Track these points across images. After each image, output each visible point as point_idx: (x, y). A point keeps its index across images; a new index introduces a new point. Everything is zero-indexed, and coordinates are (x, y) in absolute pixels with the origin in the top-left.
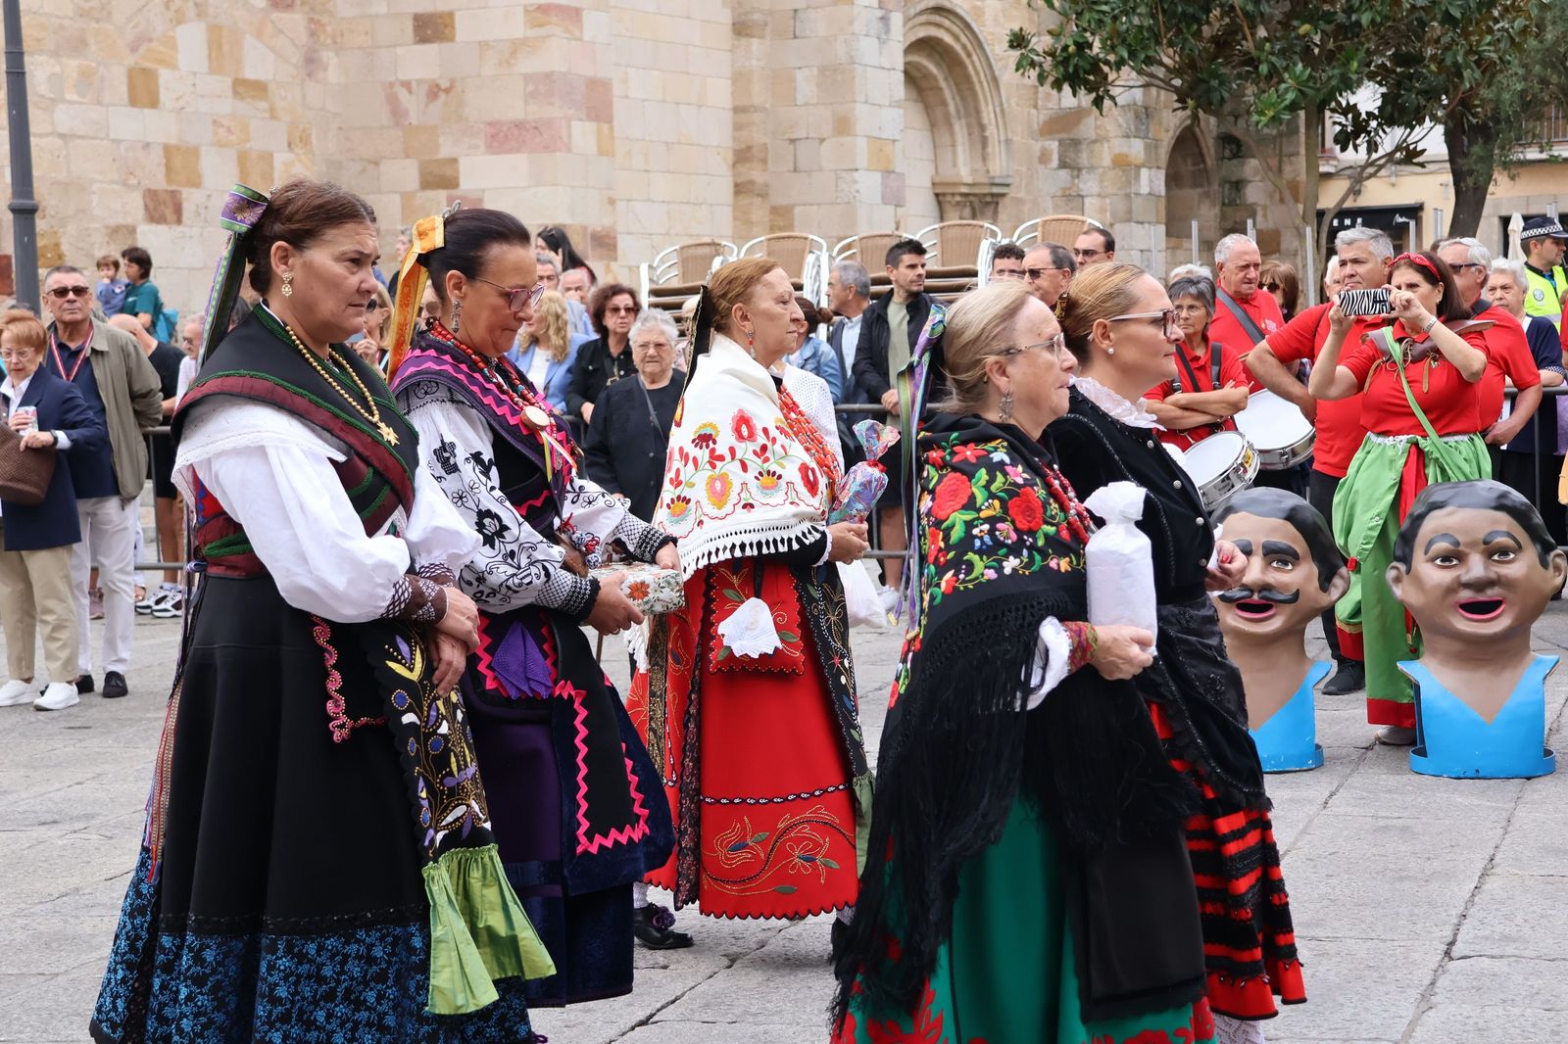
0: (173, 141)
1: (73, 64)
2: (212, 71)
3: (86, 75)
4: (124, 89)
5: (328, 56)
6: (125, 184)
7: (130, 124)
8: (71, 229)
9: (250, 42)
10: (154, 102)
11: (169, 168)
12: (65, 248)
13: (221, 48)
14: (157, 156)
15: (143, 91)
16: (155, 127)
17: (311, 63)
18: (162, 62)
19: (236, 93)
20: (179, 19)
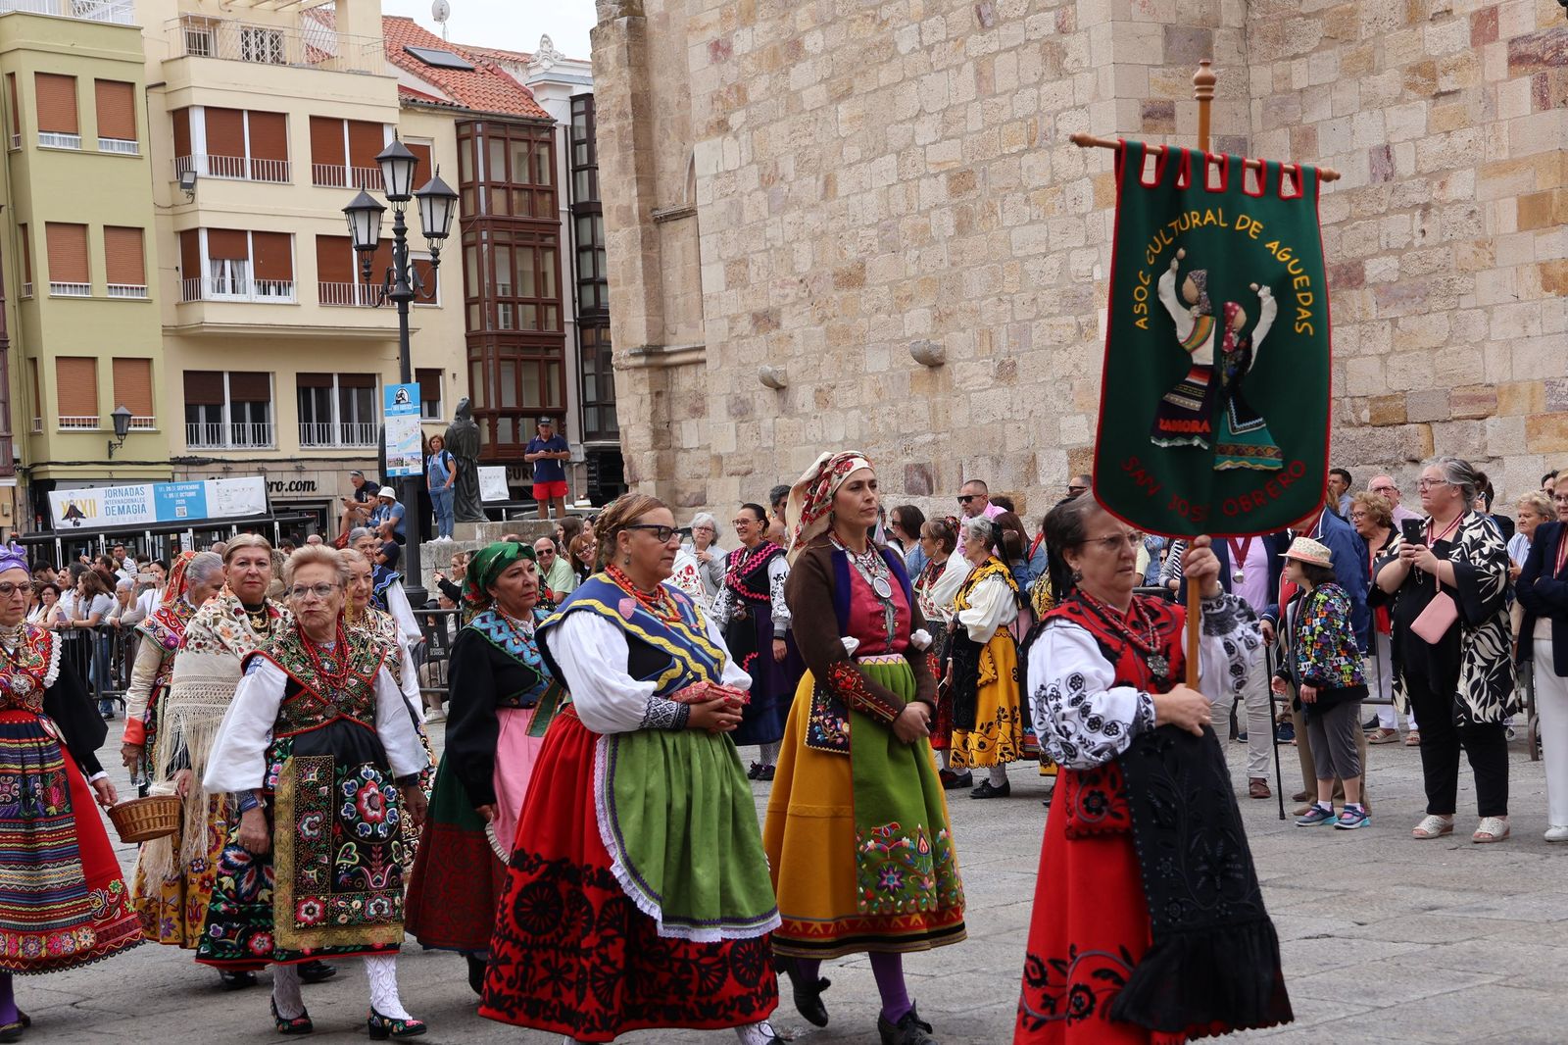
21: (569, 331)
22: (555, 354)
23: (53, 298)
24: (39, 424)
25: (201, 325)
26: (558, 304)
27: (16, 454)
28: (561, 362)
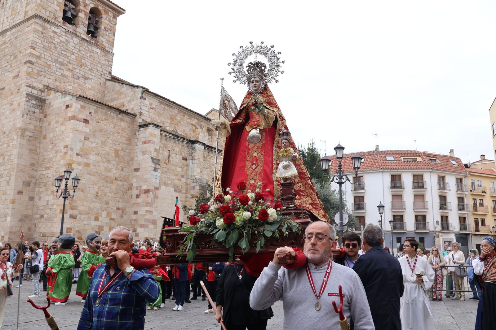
0: (100, 225)
1: (87, 216)
2: (107, 217)
3: (89, 218)
4: (94, 219)
5: (124, 216)
6: (92, 230)
7: (94, 223)
8: (84, 235)
9: (113, 214)
10: (98, 220)
11: (99, 229)
12: (83, 237)
13: (108, 214)
14: (97, 227)
15: (97, 219)
16: (98, 223)
17: (122, 216)
18: (100, 216)
19: (110, 220)
20: (103, 211)
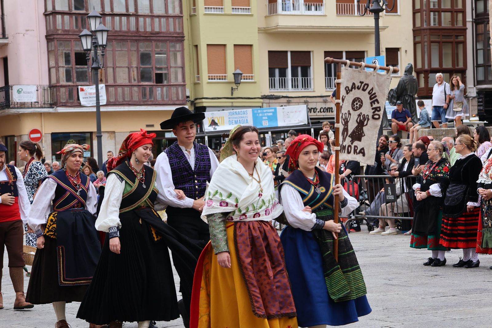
21: (469, 26)
22: (461, 39)
23: (205, 15)
24: (198, 78)
25: (277, 27)
26: (463, 12)
27: (188, 94)
28: (464, 43)
